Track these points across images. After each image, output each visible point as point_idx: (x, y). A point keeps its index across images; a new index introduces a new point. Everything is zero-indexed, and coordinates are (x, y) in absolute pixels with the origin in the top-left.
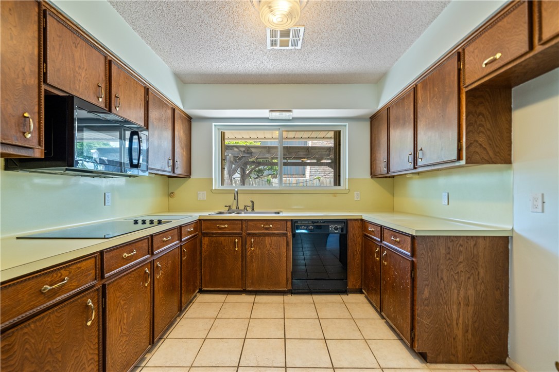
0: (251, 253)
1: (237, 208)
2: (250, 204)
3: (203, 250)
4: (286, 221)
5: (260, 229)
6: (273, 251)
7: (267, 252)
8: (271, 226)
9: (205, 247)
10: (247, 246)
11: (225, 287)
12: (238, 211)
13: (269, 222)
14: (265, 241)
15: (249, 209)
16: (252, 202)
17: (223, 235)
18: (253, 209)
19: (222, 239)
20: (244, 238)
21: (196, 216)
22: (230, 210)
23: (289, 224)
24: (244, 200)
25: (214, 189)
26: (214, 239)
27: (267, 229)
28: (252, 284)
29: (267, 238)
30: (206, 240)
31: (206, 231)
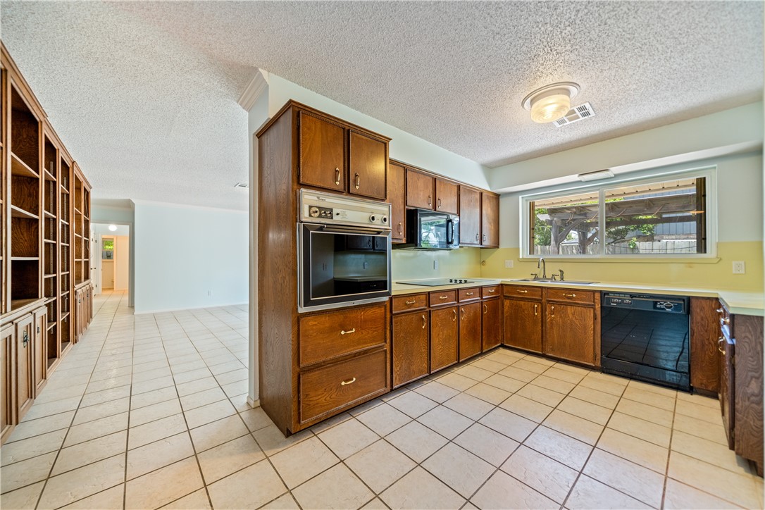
0: (551, 320)
1: (544, 276)
2: (559, 273)
3: (505, 310)
4: (594, 292)
5: (562, 297)
6: (577, 322)
7: (569, 321)
8: (574, 295)
9: (506, 309)
10: (547, 313)
11: (525, 347)
12: (545, 278)
13: (571, 292)
14: (567, 309)
15: (558, 278)
16: (561, 271)
17: (523, 299)
18: (562, 279)
19: (522, 303)
20: (544, 304)
21: (498, 281)
22: (536, 278)
23: (598, 296)
24: (552, 269)
25: (521, 257)
26: (514, 302)
27: (569, 298)
28: (553, 350)
29: (569, 308)
30: (507, 303)
31: (508, 295)
